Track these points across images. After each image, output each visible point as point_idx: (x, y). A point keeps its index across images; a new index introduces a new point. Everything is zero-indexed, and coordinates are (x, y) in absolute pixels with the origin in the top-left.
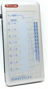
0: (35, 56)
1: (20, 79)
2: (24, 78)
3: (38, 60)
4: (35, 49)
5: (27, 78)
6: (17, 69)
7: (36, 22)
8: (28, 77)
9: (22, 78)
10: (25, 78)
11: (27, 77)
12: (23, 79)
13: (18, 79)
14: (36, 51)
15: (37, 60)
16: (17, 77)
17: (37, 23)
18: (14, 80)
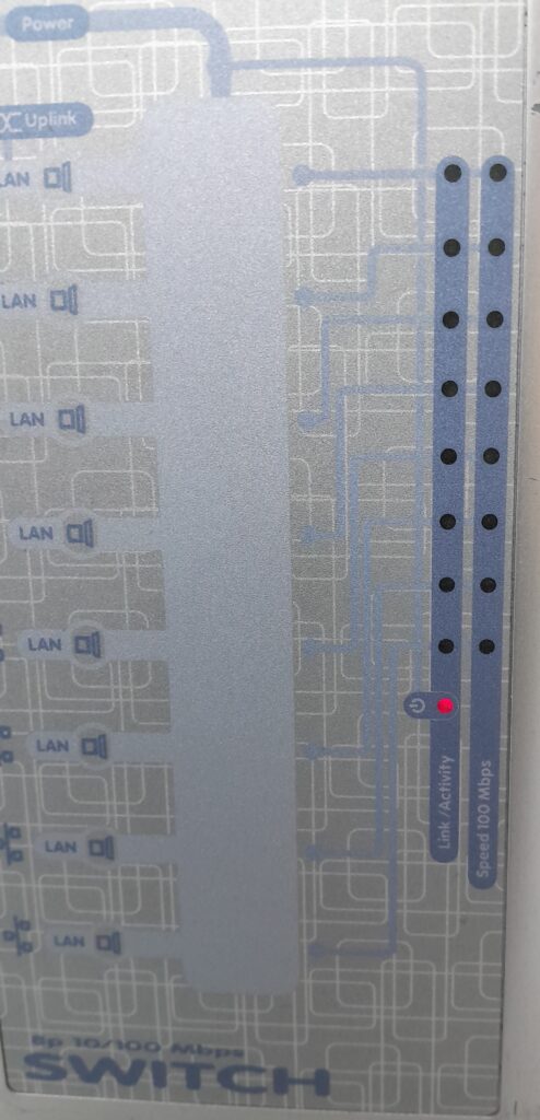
0: (412, 792)
1: (160, 1081)
2: (209, 1079)
3: (461, 863)
4: (416, 673)
5: (257, 1090)
6: (111, 943)
7: (476, 162)
8: (282, 1082)
9: (176, 1077)
10: (225, 1078)
11: (265, 1080)
12: (193, 1082)
13: (129, 1079)
14: (445, 706)
15: (442, 854)
16: (112, 1051)
17: (498, 172)
18: (59, 1074)
